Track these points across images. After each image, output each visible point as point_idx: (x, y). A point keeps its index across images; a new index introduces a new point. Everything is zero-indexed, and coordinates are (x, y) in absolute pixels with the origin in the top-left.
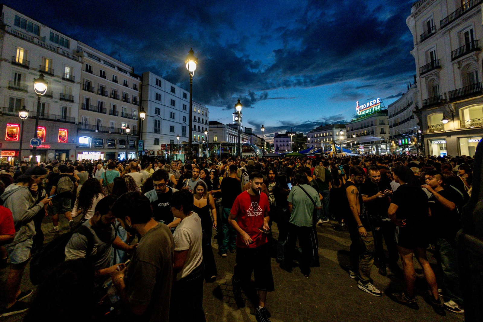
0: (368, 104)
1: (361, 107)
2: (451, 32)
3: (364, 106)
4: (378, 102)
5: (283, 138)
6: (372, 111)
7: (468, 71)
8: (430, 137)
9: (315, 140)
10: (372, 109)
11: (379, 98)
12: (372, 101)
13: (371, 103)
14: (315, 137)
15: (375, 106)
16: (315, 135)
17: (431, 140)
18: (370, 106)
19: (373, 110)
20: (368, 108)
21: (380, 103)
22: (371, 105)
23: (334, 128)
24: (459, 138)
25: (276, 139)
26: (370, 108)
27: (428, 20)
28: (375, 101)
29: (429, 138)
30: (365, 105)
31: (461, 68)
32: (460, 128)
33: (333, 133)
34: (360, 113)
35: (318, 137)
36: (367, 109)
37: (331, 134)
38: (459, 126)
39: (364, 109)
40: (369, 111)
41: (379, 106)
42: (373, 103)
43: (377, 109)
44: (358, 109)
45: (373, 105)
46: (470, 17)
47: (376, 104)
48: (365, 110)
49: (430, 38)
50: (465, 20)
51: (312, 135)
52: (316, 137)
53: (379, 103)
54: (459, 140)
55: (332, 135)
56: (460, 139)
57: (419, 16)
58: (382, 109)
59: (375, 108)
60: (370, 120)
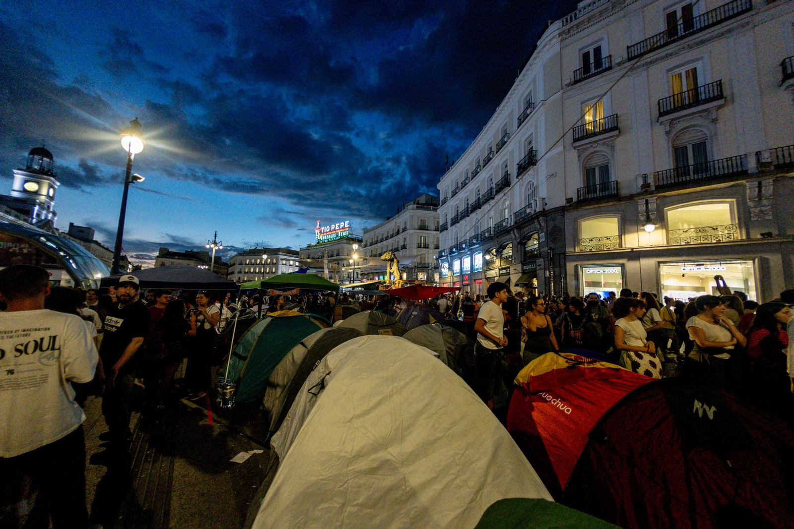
0: (333, 227)
1: (323, 228)
2: (651, 67)
3: (327, 229)
4: (346, 226)
5: (179, 259)
6: (337, 236)
7: (675, 143)
8: (584, 260)
9: (245, 269)
10: (337, 234)
11: (348, 222)
12: (338, 224)
13: (337, 226)
14: (246, 264)
15: (341, 230)
16: (246, 261)
17: (582, 266)
18: (335, 230)
19: (339, 235)
20: (332, 232)
21: (349, 227)
22: (337, 228)
23: (281, 253)
24: (659, 263)
25: (163, 260)
26: (334, 232)
27: (586, 50)
28: (342, 224)
29: (579, 263)
30: (328, 227)
31: (672, 134)
32: (665, 243)
33: (277, 260)
34: (321, 237)
35: (251, 264)
36: (330, 233)
37: (275, 261)
38: (663, 239)
39: (327, 232)
40: (334, 236)
41: (347, 230)
42: (339, 226)
43: (344, 234)
44: (319, 232)
45: (340, 229)
46: (703, 42)
47: (344, 228)
48: (327, 234)
49: (600, 76)
50: (691, 47)
51: (241, 261)
52: (248, 264)
53: (347, 228)
54: (659, 266)
55: (275, 264)
56: (661, 265)
57: (572, 38)
58: (350, 236)
59: (342, 233)
60: (336, 247)
